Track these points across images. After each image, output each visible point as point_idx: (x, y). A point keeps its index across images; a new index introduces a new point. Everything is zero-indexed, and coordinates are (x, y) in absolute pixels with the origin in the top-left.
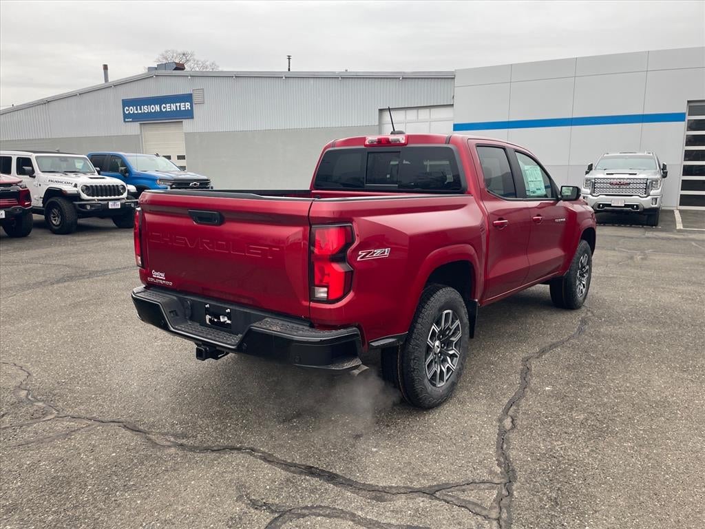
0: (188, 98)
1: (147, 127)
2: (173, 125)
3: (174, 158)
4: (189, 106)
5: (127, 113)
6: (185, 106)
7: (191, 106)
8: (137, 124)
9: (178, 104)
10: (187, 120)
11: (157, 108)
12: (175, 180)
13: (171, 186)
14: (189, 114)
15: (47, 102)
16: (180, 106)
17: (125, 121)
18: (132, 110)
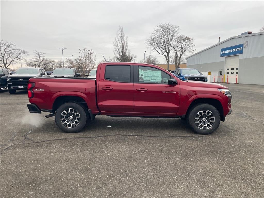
0: (242, 46)
1: (227, 58)
2: (236, 56)
3: (235, 69)
4: (242, 49)
5: (222, 53)
6: (240, 49)
7: (243, 49)
8: (224, 57)
9: (238, 49)
10: (241, 54)
11: (231, 51)
12: (190, 77)
13: (188, 79)
14: (241, 52)
15: (201, 52)
16: (239, 49)
17: (221, 57)
18: (223, 52)
